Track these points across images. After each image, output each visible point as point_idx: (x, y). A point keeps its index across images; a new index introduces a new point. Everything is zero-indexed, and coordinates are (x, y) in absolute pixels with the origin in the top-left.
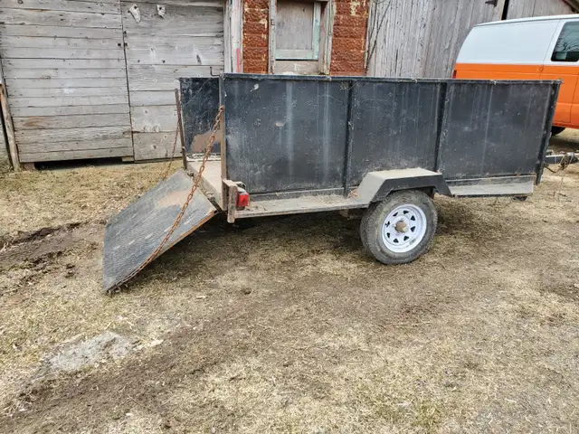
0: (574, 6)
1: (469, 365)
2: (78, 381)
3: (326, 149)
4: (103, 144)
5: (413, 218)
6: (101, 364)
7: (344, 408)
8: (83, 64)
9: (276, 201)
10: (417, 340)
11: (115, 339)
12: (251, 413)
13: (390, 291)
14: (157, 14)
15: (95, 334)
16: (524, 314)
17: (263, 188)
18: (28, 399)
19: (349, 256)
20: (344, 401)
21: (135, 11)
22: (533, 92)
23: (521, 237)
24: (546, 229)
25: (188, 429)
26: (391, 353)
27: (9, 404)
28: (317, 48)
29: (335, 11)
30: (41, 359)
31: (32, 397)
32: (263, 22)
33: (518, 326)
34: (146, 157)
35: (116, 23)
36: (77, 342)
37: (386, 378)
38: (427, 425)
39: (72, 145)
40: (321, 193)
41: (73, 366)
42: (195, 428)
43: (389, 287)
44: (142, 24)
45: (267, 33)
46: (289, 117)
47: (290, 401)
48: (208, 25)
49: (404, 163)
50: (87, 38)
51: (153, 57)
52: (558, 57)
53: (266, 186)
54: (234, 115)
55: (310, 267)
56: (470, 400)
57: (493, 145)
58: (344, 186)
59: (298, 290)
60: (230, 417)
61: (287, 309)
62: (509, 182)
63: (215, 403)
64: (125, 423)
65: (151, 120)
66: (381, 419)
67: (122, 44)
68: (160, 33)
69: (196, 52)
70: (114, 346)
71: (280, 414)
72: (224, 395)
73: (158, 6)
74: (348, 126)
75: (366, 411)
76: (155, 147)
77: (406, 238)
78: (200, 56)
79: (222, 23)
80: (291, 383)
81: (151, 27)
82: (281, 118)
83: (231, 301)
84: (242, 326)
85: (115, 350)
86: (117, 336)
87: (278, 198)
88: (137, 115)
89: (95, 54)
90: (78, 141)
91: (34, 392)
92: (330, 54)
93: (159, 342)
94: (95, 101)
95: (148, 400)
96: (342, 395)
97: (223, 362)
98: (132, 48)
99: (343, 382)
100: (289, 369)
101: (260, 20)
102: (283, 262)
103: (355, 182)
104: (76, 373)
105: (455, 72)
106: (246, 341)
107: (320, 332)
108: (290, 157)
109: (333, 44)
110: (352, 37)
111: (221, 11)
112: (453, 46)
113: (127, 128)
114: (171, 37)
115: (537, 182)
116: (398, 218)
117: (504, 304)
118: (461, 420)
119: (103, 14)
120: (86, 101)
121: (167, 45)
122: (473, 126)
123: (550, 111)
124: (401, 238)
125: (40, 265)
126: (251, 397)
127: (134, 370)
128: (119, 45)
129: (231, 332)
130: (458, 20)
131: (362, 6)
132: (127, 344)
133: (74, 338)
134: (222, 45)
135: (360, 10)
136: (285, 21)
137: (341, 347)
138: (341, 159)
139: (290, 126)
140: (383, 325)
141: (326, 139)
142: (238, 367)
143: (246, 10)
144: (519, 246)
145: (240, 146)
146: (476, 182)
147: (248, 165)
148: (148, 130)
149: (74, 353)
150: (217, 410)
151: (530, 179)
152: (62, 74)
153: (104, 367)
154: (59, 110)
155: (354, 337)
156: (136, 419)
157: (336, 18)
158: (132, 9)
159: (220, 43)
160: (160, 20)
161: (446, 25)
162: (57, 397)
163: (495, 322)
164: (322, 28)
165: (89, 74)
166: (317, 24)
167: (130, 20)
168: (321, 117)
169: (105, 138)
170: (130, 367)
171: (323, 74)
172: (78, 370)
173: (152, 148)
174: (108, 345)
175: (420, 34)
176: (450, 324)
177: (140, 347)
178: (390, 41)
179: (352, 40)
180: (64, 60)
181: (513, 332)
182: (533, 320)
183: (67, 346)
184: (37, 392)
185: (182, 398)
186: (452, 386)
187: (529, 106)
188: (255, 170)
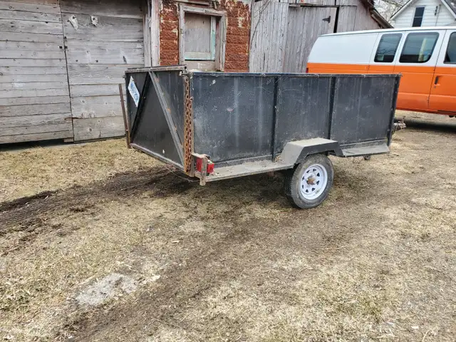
0: (380, 23)
1: (383, 272)
2: (106, 311)
3: (261, 126)
4: (48, 128)
5: (318, 175)
6: (120, 297)
7: (313, 309)
8: (31, 63)
9: (227, 167)
10: (342, 259)
11: (121, 279)
12: (250, 319)
13: (309, 228)
14: (91, 24)
15: (103, 276)
16: (404, 235)
17: (218, 158)
18: (72, 329)
19: (272, 205)
20: (311, 304)
21: (74, 21)
22: (385, 82)
23: (382, 185)
24: (395, 179)
25: (208, 336)
26: (329, 269)
27: (58, 334)
28: (214, 51)
29: (227, 24)
30: (68, 298)
31: (75, 327)
32: (175, 31)
33: (404, 244)
34: (84, 138)
35: (57, 30)
36: (91, 283)
37: (333, 286)
38: (373, 313)
39: (22, 130)
40: (257, 160)
41: (98, 300)
42: (213, 335)
43: (309, 225)
44: (79, 31)
45: (178, 40)
46: (236, 105)
47: (273, 308)
48: (131, 33)
49: (309, 134)
50: (33, 42)
51: (89, 58)
52: (379, 59)
53: (221, 157)
54: (199, 104)
55: (247, 214)
56: (393, 294)
57: (363, 119)
58: (272, 154)
59: (244, 232)
60: (236, 325)
61: (243, 246)
62: (372, 145)
63: (221, 316)
64: (159, 337)
65: (87, 108)
66: (341, 314)
67: (63, 47)
68: (93, 39)
69: (122, 54)
70: (124, 284)
71: (270, 317)
72: (224, 309)
73: (92, 17)
74: (274, 110)
75: (329, 309)
76: (91, 130)
77: (313, 189)
78: (126, 57)
79: (142, 31)
80: (268, 296)
81: (86, 34)
82: (231, 105)
83: (199, 243)
84: (216, 260)
85: (124, 286)
86: (122, 276)
87: (229, 165)
88: (76, 104)
89: (41, 55)
90: (26, 126)
91: (76, 323)
92: (224, 55)
93: (158, 277)
94: (41, 94)
95: (168, 319)
96: (308, 300)
97: (213, 286)
98: (71, 50)
99: (304, 291)
100: (263, 286)
101: (172, 29)
102: (226, 213)
103: (279, 150)
104: (102, 306)
105: (307, 69)
106: (223, 270)
107: (274, 259)
108: (237, 134)
109: (226, 49)
110: (239, 43)
111: (141, 22)
112: (302, 50)
113: (67, 115)
114: (103, 42)
115: (388, 144)
116: (309, 174)
117: (388, 231)
118: (393, 308)
119: (47, 22)
120: (33, 93)
121: (99, 48)
122: (350, 107)
123: (395, 95)
124: (310, 190)
125: (30, 228)
126: (245, 309)
127: (147, 299)
128: (61, 47)
129: (210, 265)
130: (305, 32)
131: (246, 20)
132: (133, 281)
133: (87, 280)
134: (142, 49)
135: (245, 23)
136: (190, 30)
137: (293, 269)
138: (269, 134)
139: (237, 110)
140: (315, 250)
141: (260, 119)
142: (225, 289)
143: (162, 21)
144: (384, 191)
145: (203, 127)
146: (353, 146)
147: (209, 142)
148: (85, 116)
149: (93, 291)
150: (224, 320)
151: (384, 142)
152: (12, 71)
153: (123, 299)
154: (10, 100)
155: (299, 261)
156: (166, 334)
157: (228, 29)
158: (71, 19)
159: (141, 47)
160: (93, 28)
161: (297, 35)
162: (95, 325)
163: (387, 243)
164: (217, 36)
165: (37, 71)
166: (213, 32)
167: (70, 28)
168: (257, 102)
169: (50, 123)
170: (143, 297)
171: (220, 71)
172: (103, 304)
173: (88, 130)
174: (118, 283)
175: (280, 42)
176: (361, 246)
177: (145, 282)
178: (259, 47)
179: (239, 45)
180: (14, 59)
181: (401, 248)
182: (411, 239)
183: (84, 287)
184: (78, 322)
185: (194, 315)
186: (378, 287)
187: (383, 91)
188: (214, 145)
